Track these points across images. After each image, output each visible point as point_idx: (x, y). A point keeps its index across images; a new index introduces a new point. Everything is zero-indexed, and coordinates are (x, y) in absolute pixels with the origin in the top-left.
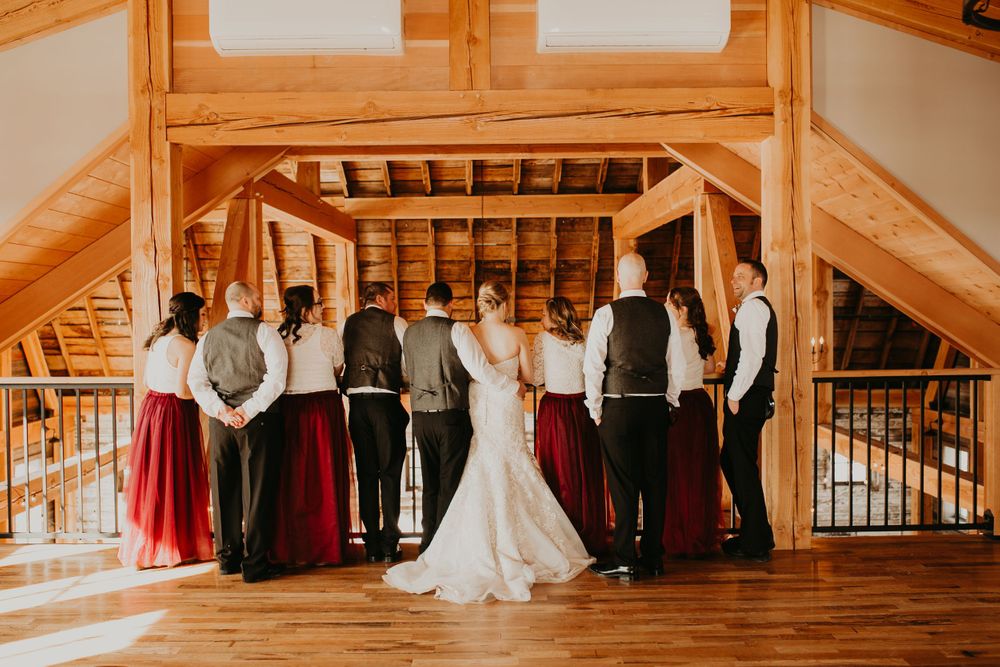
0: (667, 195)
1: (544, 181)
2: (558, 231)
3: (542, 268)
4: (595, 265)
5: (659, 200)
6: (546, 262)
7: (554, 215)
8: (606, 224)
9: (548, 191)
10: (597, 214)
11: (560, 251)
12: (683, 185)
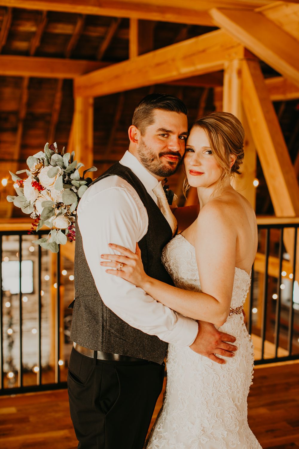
0: (173, 60)
1: (22, 45)
2: (29, 87)
3: (12, 119)
4: (55, 118)
5: (158, 65)
6: (16, 113)
7: (26, 74)
8: (69, 84)
9: (26, 53)
10: (61, 76)
11: (29, 104)
12: (204, 51)
